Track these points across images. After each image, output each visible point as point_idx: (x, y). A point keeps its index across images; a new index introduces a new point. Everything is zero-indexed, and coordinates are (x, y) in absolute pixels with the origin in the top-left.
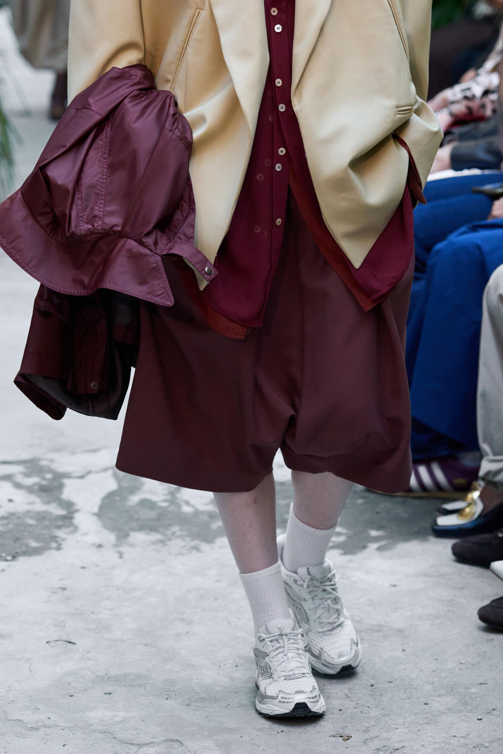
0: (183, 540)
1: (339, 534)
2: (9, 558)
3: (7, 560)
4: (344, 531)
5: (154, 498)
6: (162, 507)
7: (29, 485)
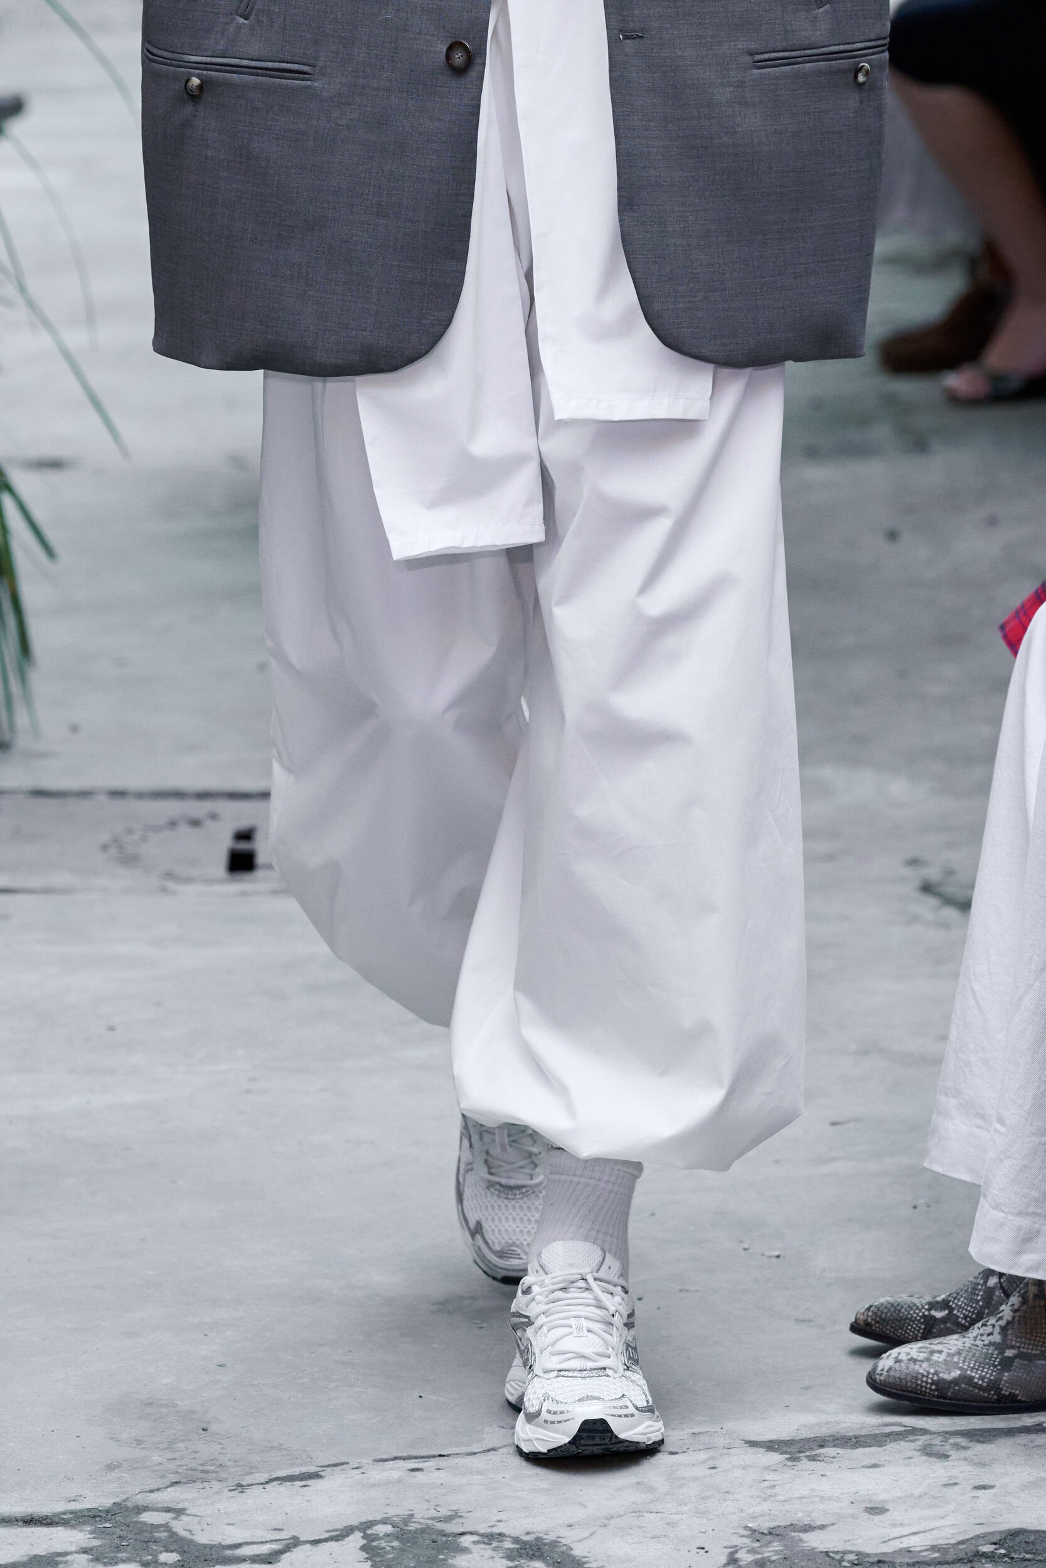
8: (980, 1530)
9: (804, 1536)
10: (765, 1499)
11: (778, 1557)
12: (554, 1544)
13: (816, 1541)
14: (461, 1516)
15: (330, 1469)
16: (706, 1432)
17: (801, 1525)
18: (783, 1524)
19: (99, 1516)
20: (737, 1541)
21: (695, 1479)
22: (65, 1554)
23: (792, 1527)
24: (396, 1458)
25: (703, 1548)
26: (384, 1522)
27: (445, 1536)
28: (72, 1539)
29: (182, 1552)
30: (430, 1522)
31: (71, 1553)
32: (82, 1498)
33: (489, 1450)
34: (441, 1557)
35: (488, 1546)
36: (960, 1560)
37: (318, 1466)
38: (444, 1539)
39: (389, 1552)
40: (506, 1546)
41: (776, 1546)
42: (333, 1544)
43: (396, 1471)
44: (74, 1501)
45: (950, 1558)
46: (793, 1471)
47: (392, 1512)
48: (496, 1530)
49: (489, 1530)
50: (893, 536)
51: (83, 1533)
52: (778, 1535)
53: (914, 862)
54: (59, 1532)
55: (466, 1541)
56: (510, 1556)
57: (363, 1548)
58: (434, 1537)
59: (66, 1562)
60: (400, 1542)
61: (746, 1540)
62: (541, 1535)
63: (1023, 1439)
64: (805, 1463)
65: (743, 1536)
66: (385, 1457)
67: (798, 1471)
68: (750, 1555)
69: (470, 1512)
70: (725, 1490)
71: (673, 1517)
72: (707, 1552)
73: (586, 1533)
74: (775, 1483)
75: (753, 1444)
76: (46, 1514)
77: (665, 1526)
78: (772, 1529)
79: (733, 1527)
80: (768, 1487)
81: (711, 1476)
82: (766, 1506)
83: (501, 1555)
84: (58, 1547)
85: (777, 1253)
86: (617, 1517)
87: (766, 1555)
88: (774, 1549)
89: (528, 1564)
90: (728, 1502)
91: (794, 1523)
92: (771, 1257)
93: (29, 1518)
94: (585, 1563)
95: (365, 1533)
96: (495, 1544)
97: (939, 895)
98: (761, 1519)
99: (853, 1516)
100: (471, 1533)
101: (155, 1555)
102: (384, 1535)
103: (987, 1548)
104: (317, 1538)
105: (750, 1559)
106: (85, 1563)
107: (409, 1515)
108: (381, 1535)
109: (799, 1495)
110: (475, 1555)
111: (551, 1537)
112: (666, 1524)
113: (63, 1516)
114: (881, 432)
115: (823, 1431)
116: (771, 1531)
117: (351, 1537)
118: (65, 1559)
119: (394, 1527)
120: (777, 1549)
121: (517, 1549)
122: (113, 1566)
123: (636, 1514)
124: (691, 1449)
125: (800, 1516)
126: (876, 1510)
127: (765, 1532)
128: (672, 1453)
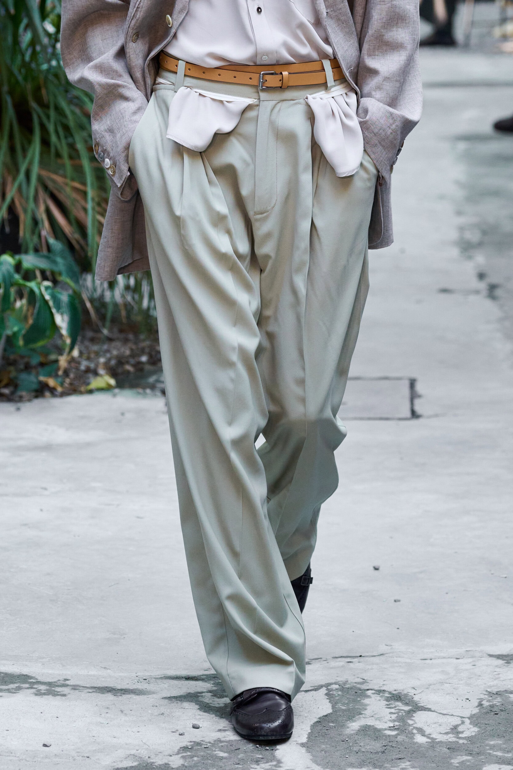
5: (379, 725)
6: (389, 736)
7: (220, 708)
10: (495, 679)
11: (499, 704)
12: (406, 695)
14: (367, 682)
15: (313, 660)
16: (472, 650)
17: (510, 691)
18: (502, 690)
19: (217, 677)
20: (482, 696)
21: (467, 670)
22: (202, 692)
23: (506, 691)
24: (341, 657)
25: (468, 699)
26: (335, 683)
27: (361, 690)
28: (205, 687)
30: (355, 684)
31: (204, 692)
32: (210, 670)
33: (381, 655)
34: (359, 699)
35: (378, 695)
37: (309, 659)
38: (360, 691)
39: (336, 697)
40: (386, 696)
41: (499, 699)
42: (314, 692)
43: (341, 662)
44: (207, 670)
46: (507, 668)
47: (339, 679)
48: (382, 689)
49: (379, 689)
51: (210, 684)
52: (500, 695)
54: (200, 683)
55: (369, 693)
56: (387, 699)
57: (326, 694)
58: (356, 691)
59: (202, 696)
60: (342, 692)
61: (486, 696)
62: (401, 691)
65: (485, 694)
66: (337, 656)
67: (510, 668)
68: (488, 703)
69: (371, 680)
70: (479, 675)
71: (456, 685)
72: (470, 701)
73: (420, 691)
74: (500, 673)
75: (491, 656)
76: (195, 676)
77: (453, 689)
78: (498, 692)
79: (481, 691)
80: (496, 674)
81: (473, 669)
82: (495, 682)
83: (383, 699)
84: (199, 690)
85: (505, 576)
86: (433, 685)
87: (494, 703)
88: (498, 700)
89: (395, 703)
90: (479, 680)
91: (507, 689)
92: (503, 577)
93: (188, 677)
94: (419, 704)
95: (327, 688)
96: (381, 694)
98: (493, 688)
100: (371, 690)
102: (335, 689)
104: (307, 689)
105: (488, 704)
106: (210, 697)
107: (346, 681)
108: (334, 689)
109: (510, 678)
110: (373, 699)
111: (405, 692)
112: (454, 689)
113: (202, 677)
116: (497, 693)
117: (321, 690)
118: (202, 695)
119: (339, 686)
120: (499, 700)
121: (390, 697)
122: (222, 698)
123: (441, 684)
124: (465, 657)
125: (509, 687)
127: (494, 693)
128: (457, 659)
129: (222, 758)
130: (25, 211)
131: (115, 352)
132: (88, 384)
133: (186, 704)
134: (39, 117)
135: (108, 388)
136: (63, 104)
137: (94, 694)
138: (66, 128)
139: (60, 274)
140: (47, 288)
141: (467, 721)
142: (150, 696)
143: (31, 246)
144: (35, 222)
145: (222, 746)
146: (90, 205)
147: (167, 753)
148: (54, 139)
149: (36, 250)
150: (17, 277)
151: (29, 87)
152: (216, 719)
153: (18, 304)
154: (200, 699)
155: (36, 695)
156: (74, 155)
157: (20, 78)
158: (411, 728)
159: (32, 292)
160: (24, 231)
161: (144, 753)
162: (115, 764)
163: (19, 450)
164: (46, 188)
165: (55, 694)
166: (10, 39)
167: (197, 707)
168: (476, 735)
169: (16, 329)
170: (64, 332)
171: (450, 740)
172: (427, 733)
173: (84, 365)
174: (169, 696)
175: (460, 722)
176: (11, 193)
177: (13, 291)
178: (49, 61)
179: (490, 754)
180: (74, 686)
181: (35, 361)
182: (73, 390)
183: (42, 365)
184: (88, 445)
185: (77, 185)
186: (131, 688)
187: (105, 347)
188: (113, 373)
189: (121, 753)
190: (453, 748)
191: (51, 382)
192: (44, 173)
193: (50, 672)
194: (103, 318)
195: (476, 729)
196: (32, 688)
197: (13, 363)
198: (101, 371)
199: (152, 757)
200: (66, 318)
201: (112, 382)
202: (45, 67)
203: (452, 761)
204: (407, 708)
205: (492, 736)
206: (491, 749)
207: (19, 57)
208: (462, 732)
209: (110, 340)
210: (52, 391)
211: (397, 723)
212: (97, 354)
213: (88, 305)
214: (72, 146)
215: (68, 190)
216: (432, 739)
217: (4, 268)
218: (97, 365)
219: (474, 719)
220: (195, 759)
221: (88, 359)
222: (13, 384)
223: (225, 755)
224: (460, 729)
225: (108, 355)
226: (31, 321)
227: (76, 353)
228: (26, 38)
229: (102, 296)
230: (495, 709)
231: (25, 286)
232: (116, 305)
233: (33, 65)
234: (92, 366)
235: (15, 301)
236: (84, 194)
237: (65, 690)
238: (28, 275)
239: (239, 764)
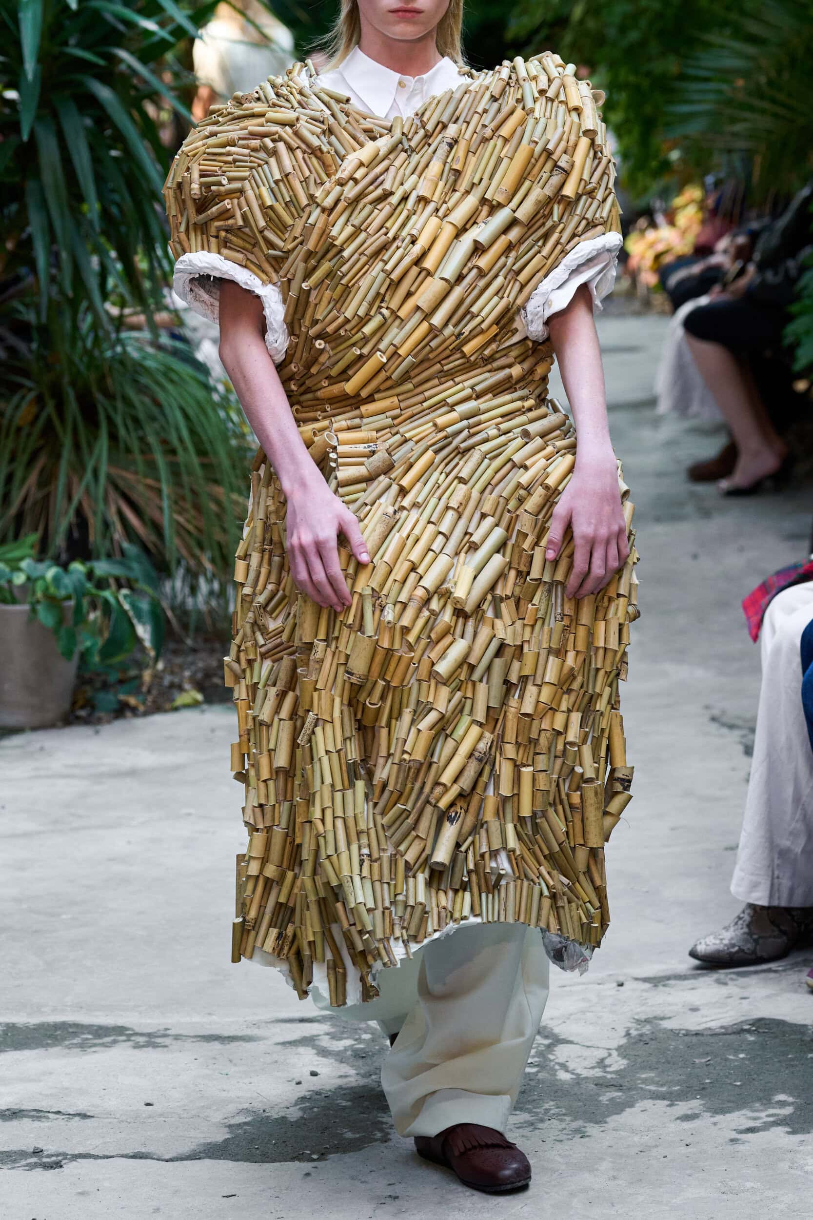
0: (561, 1120)
1: (782, 1104)
2: (315, 1157)
3: (314, 1160)
4: (791, 1099)
6: (529, 1073)
7: (340, 1051)
8: (743, 1019)
9: (661, 1022)
10: (643, 1005)
11: (649, 1032)
13: (667, 1025)
16: (615, 974)
17: (660, 1017)
18: (651, 1017)
20: (629, 1025)
21: (610, 996)
22: (319, 1035)
23: (655, 1018)
25: (614, 1029)
28: (322, 1029)
29: (372, 1034)
36: (734, 1033)
41: (648, 1027)
45: (730, 1031)
46: (655, 992)
50: (695, 557)
51: (327, 1026)
52: (649, 1022)
53: (707, 707)
54: (315, 1025)
59: (319, 1040)
61: (634, 1025)
63: (763, 975)
64: (661, 988)
65: (633, 1022)
67: (658, 991)
70: (624, 1001)
71: (600, 1014)
72: (616, 1030)
73: (560, 1022)
74: (647, 997)
75: (636, 979)
76: (309, 1017)
77: (596, 1018)
78: (646, 1019)
79: (628, 1018)
80: (644, 999)
81: (617, 994)
82: (643, 1008)
84: (315, 1033)
85: (646, 890)
86: (574, 1014)
87: (644, 1031)
90: (625, 1007)
92: (644, 892)
93: (302, 1019)
94: (560, 1036)
97: (719, 722)
98: (641, 1015)
99: (684, 1013)
101: (360, 1035)
103: (747, 1027)
105: (636, 1033)
106: (327, 1040)
109: (658, 1003)
113: (317, 1018)
114: (689, 509)
115: (668, 973)
118: (318, 1038)
122: (341, 1041)
123: (582, 1013)
124: (608, 982)
125: (659, 1012)
126: (695, 1009)
127: (643, 1020)
128: (599, 984)
129: (345, 1108)
130: (95, 513)
131: (201, 664)
132: (173, 700)
133: (302, 1050)
134: (106, 410)
135: (194, 705)
136: (131, 394)
137: (197, 1044)
138: (136, 421)
139: (136, 580)
140: (125, 596)
141: (615, 1053)
142: (261, 1042)
143: (103, 551)
144: (107, 525)
145: (344, 1094)
146: (165, 504)
147: (282, 1106)
148: (122, 432)
149: (109, 556)
150: (89, 586)
151: (93, 377)
152: (336, 1064)
153: (92, 616)
154: (317, 1043)
155: (135, 1048)
156: (146, 449)
157: (82, 368)
158: (552, 1063)
159: (106, 602)
160: (94, 536)
161: (258, 1106)
162: (226, 1121)
163: (99, 777)
164: (116, 487)
165: (155, 1046)
166: (68, 325)
167: (315, 1051)
168: (625, 1068)
169: (88, 644)
170: (148, 644)
171: (597, 1075)
172: (570, 1069)
173: (167, 680)
174: (281, 1040)
175: (606, 1055)
176: (78, 494)
177: (85, 602)
178: (113, 347)
179: (642, 1088)
180: (177, 1035)
181: (113, 678)
182: (157, 708)
183: (121, 682)
184: (177, 768)
185: (150, 481)
186: (240, 1034)
187: (190, 659)
188: (200, 687)
189: (232, 1108)
190: (601, 1084)
191: (132, 701)
192: (114, 471)
193: (149, 1021)
194: (185, 626)
195: (625, 1062)
196: (129, 1040)
197: (90, 682)
198: (187, 686)
199: (267, 1111)
200: (149, 628)
201: (199, 697)
202: (109, 354)
203: (601, 1098)
204: (547, 1042)
205: (643, 1068)
206: (642, 1083)
207: (80, 344)
208: (610, 1066)
209: (194, 651)
210: (134, 711)
211: (537, 1059)
212: (182, 667)
213: (169, 614)
214: (142, 440)
215: (141, 488)
216: (577, 1074)
217: (75, 577)
218: (181, 681)
219: (622, 1051)
220: (315, 1110)
221: (172, 673)
222: (90, 705)
223: (349, 1103)
224: (607, 1062)
225: (193, 668)
226: (106, 635)
227: (160, 666)
228: (86, 323)
229: (183, 603)
230: (645, 1038)
231: (99, 596)
232: (199, 612)
233: (96, 353)
234: (176, 680)
235: (88, 613)
236: (159, 492)
237: (167, 1041)
238: (101, 584)
239: (363, 1113)
